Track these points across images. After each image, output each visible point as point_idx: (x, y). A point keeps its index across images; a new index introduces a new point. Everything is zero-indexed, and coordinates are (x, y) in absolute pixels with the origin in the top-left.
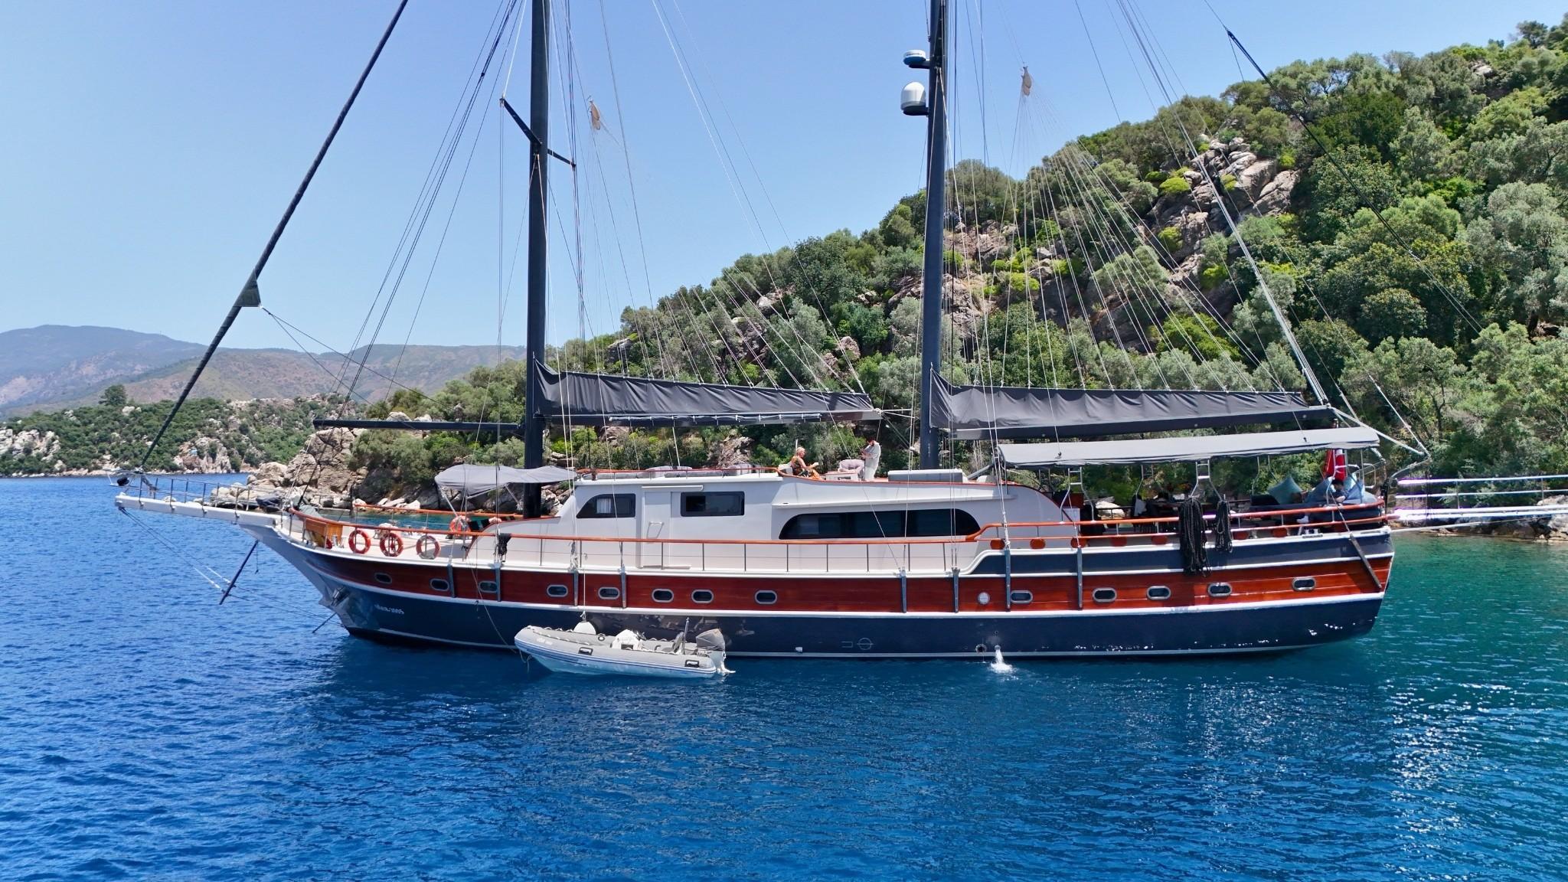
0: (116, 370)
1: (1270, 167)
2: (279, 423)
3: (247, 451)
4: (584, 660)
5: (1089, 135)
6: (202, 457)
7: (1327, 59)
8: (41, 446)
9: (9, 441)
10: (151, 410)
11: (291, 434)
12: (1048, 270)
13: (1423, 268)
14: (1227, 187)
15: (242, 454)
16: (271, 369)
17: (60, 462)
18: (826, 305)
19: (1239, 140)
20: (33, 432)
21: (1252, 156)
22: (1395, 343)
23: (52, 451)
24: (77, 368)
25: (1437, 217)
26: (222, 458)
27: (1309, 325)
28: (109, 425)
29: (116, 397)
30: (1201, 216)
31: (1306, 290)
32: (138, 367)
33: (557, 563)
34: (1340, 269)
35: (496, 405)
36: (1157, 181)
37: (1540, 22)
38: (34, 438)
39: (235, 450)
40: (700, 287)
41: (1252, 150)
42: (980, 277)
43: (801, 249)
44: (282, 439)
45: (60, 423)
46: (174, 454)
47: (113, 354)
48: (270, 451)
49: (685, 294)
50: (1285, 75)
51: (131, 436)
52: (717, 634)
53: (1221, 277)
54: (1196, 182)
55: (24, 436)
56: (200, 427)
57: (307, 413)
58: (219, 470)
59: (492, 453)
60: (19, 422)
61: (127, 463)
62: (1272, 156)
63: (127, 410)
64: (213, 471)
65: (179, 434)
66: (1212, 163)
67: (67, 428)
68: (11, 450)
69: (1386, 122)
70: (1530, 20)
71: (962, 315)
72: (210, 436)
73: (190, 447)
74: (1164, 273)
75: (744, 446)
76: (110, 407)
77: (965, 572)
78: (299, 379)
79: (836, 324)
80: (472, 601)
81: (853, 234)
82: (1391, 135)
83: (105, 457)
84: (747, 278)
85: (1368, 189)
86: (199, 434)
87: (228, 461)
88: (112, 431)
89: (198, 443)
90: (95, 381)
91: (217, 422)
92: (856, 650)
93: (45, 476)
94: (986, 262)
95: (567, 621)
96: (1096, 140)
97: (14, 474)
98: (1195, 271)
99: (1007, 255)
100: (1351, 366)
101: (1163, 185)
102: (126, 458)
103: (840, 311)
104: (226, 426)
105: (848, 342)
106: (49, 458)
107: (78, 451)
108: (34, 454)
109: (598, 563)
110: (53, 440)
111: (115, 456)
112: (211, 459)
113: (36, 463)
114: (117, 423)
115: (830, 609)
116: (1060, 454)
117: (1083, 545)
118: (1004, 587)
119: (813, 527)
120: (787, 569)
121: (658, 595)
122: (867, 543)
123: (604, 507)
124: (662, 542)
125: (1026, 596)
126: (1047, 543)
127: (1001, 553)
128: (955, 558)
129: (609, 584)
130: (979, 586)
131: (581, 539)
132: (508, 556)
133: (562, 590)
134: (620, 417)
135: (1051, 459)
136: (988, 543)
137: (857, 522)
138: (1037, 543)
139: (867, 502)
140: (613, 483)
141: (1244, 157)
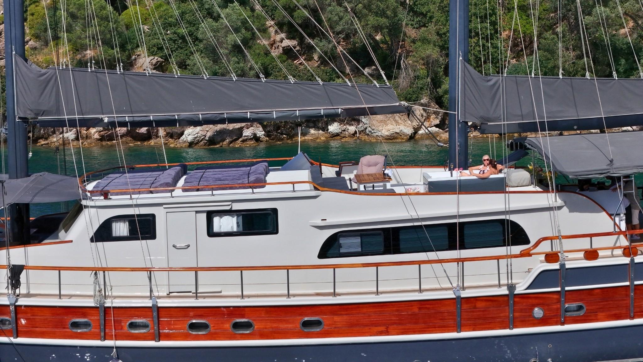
77: (521, 288)
115: (381, 333)
116: (611, 161)
117: (636, 254)
118: (559, 301)
119: (355, 243)
120: (334, 294)
121: (193, 326)
122: (420, 263)
123: (121, 229)
124: (196, 270)
125: (580, 308)
126: (601, 253)
127: (555, 266)
128: (510, 274)
129: (139, 317)
130: (534, 301)
131: (104, 270)
132: (23, 290)
133: (86, 325)
134: (116, 117)
135: (602, 165)
136: (542, 257)
137: (402, 236)
138: (591, 254)
139: (414, 215)
140: (130, 202)
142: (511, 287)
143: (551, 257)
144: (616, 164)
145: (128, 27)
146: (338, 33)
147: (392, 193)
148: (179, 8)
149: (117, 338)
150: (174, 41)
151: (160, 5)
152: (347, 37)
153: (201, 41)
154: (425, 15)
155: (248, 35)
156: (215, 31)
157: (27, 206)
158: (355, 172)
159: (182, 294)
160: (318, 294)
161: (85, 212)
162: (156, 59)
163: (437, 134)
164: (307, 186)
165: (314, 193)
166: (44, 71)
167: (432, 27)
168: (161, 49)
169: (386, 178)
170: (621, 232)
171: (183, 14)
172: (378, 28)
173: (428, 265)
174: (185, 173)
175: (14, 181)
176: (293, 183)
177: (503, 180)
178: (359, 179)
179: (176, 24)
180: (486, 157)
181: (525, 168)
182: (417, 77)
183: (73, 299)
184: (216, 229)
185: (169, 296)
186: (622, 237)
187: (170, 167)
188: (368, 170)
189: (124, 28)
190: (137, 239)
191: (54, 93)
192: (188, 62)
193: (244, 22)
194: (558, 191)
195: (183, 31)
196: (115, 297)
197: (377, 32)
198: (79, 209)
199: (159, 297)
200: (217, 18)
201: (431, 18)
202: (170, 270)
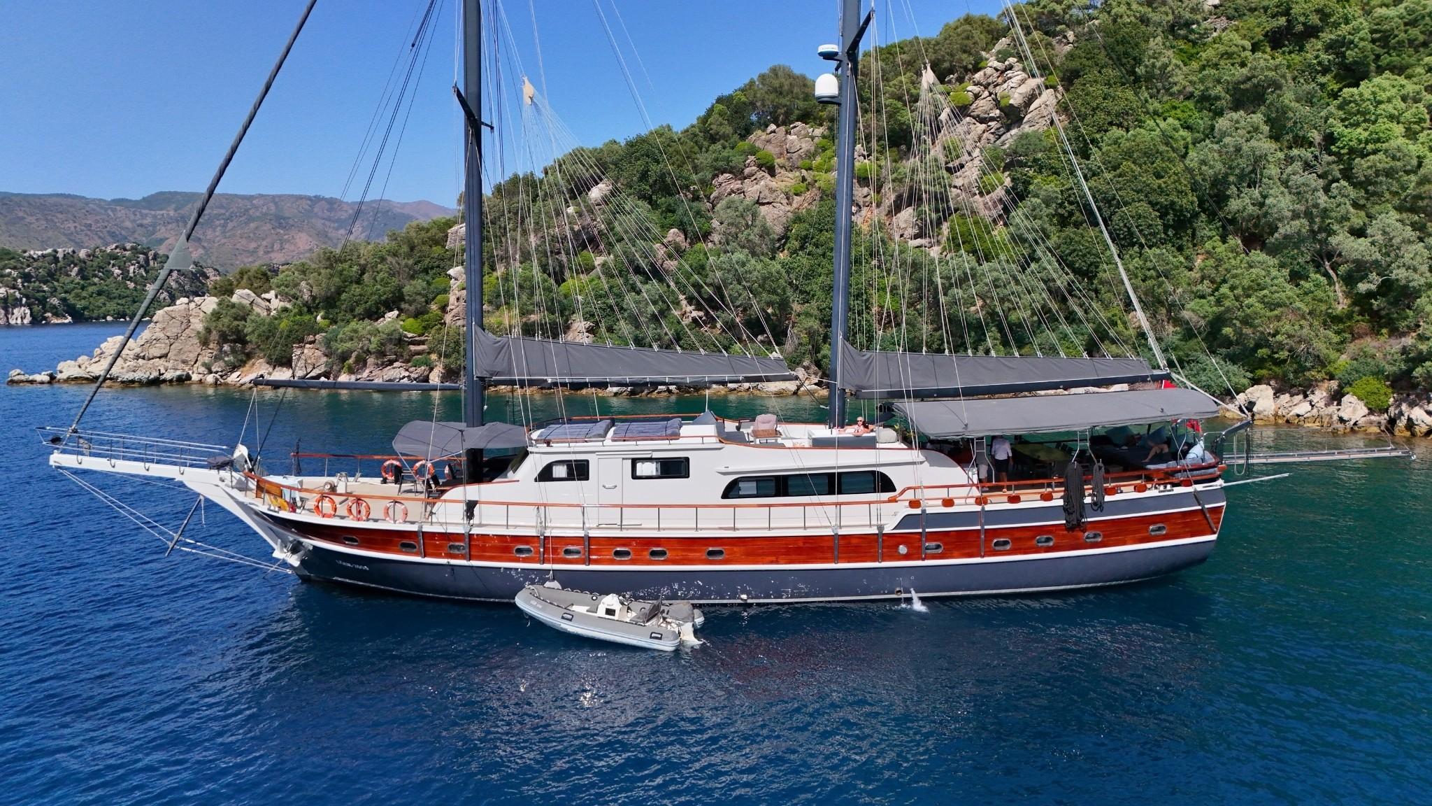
1: (1038, 86)
11: (92, 285)
13: (1163, 186)
14: (1002, 103)
16: (60, 216)
18: (654, 199)
19: (1014, 60)
21: (1024, 75)
25: (1173, 138)
26: (22, 309)
27: (1071, 231)
30: (981, 128)
31: (1067, 199)
33: (523, 524)
36: (944, 93)
40: (532, 175)
41: (1025, 69)
42: (790, 175)
43: (631, 144)
44: (82, 289)
49: (520, 183)
53: (996, 184)
54: (976, 97)
58: (19, 321)
59: (347, 333)
62: (1041, 75)
64: (14, 323)
66: (990, 79)
69: (1134, 47)
71: (775, 211)
72: (8, 287)
74: (949, 178)
77: (888, 528)
79: (665, 217)
80: (443, 561)
81: (674, 130)
82: (1139, 61)
84: (581, 170)
85: (1116, 112)
87: (28, 312)
91: (15, 273)
92: (794, 596)
94: (794, 161)
98: (974, 178)
99: (814, 155)
101: (948, 98)
103: (669, 205)
104: (25, 276)
105: (675, 233)
115: (772, 562)
116: (966, 425)
117: (986, 503)
118: (920, 540)
119: (751, 487)
120: (734, 529)
121: (617, 553)
122: (804, 505)
123: (560, 471)
124: (622, 507)
125: (938, 547)
126: (956, 501)
127: (918, 511)
128: (879, 517)
129: (573, 545)
130: (899, 540)
131: (545, 505)
132: (475, 521)
133: (529, 551)
134: (558, 379)
135: (959, 429)
136: (907, 503)
137: (790, 483)
138: (948, 502)
139: (801, 466)
140: (569, 450)
141: (1017, 75)
142: (880, 528)
143: (914, 504)
144: (970, 428)
145: (566, 296)
146: (737, 307)
147: (782, 446)
148: (608, 282)
149: (555, 561)
150: (604, 310)
151: (593, 280)
152: (745, 310)
153: (625, 310)
154: (809, 294)
155: (664, 307)
156: (636, 302)
157: (481, 450)
158: (752, 428)
159: (610, 526)
160: (721, 528)
161: (530, 456)
162: (589, 324)
163: (816, 391)
164: (714, 440)
165: (720, 445)
166: (499, 339)
167: (814, 303)
168: (593, 315)
169: (777, 433)
170: (973, 485)
171: (611, 288)
172: (769, 304)
173: (812, 507)
174: (613, 425)
175: (471, 429)
176: (703, 437)
177: (874, 438)
178: (756, 434)
179: (606, 296)
180: (859, 419)
181: (891, 427)
182: (800, 344)
183: (518, 529)
184: (639, 473)
185: (598, 528)
186: (974, 488)
187: (601, 420)
188: (762, 427)
189: (562, 298)
190: (574, 480)
191: (506, 358)
192: (615, 327)
193: (661, 297)
194: (920, 448)
195: (611, 301)
196: (553, 528)
197: (769, 306)
198: (526, 454)
199: (590, 529)
200: (639, 292)
201: (813, 296)
202: (601, 506)
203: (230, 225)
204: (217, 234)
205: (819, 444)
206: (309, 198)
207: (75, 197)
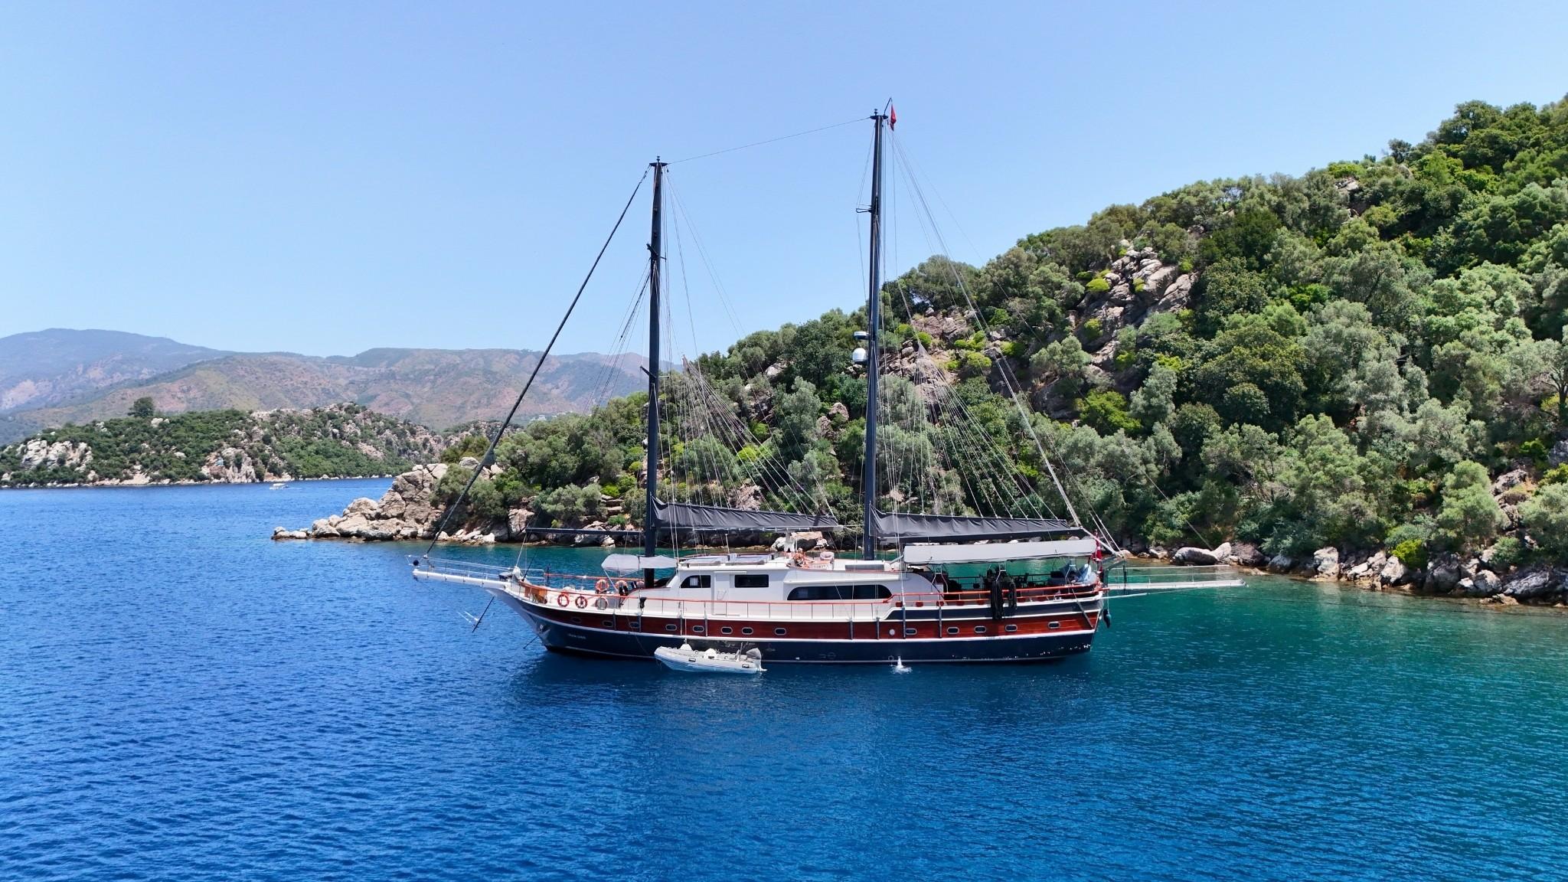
0: (123, 374)
1: (1172, 272)
2: (299, 433)
3: (271, 460)
4: (691, 664)
5: (1036, 234)
6: (228, 468)
7: (1224, 178)
8: (74, 456)
9: (43, 452)
10: (178, 421)
11: (310, 444)
12: (999, 350)
13: (1267, 368)
14: (1137, 288)
15: (265, 464)
16: (278, 374)
17: (93, 473)
18: (820, 374)
19: (1148, 250)
20: (67, 443)
21: (1158, 263)
22: (1240, 428)
23: (85, 462)
24: (85, 371)
25: (1288, 322)
26: (247, 468)
27: (1186, 408)
28: (139, 436)
29: (144, 409)
30: (1117, 311)
31: (1188, 378)
32: (145, 371)
33: (670, 613)
34: (1211, 365)
35: (555, 455)
36: (1085, 280)
37: (1405, 141)
38: (67, 449)
39: (259, 460)
40: (718, 353)
41: (1159, 258)
42: (946, 353)
44: (302, 448)
45: (92, 435)
46: (201, 464)
47: (119, 357)
48: (292, 460)
49: (706, 361)
50: (1189, 193)
51: (159, 447)
52: (757, 651)
53: (1130, 362)
54: (1115, 283)
55: (58, 448)
56: (225, 438)
57: (325, 423)
58: (244, 480)
59: (555, 496)
60: (53, 433)
61: (157, 473)
62: (1174, 263)
63: (155, 422)
64: (239, 481)
65: (205, 445)
66: (1127, 267)
67: (99, 439)
68: (46, 461)
69: (1263, 237)
70: (1399, 139)
71: (931, 385)
72: (235, 447)
73: (217, 457)
74: (1086, 357)
75: (756, 494)
76: (139, 418)
77: (883, 619)
78: (306, 383)
79: (830, 392)
80: (626, 633)
81: (844, 313)
82: (1266, 249)
83: (136, 467)
84: (759, 351)
85: (1244, 295)
86: (225, 444)
87: (253, 471)
88: (142, 442)
89: (224, 453)
90: (102, 385)
91: (242, 433)
92: (827, 659)
93: (79, 486)
94: (949, 341)
95: (677, 644)
96: (1041, 238)
97: (49, 484)
98: (1111, 356)
99: (968, 335)
100: (1207, 445)
101: (1089, 285)
102: (156, 468)
103: (833, 382)
104: (250, 436)
105: (839, 407)
106: (82, 469)
107: (110, 461)
108: (68, 464)
109: (691, 614)
110: (86, 451)
111: (146, 466)
112: (236, 469)
113: (70, 474)
114: (147, 434)
116: (931, 557)
117: (942, 605)
118: (902, 627)
120: (792, 618)
121: (724, 630)
122: (832, 604)
123: (694, 582)
124: (728, 603)
125: (913, 631)
126: (924, 604)
127: (902, 609)
128: (877, 612)
129: (698, 624)
130: (888, 626)
131: (684, 601)
132: (644, 609)
133: (674, 627)
136: (896, 605)
138: (919, 605)
140: (699, 570)
141: (1152, 264)
142: (876, 618)
143: (900, 604)
144: (933, 559)
149: (688, 634)
161: (679, 573)
173: (837, 605)
183: (668, 615)
198: (676, 572)
202: (716, 602)
203: (439, 381)
204: (426, 390)
205: (849, 569)
206: (517, 352)
207: (292, 355)
